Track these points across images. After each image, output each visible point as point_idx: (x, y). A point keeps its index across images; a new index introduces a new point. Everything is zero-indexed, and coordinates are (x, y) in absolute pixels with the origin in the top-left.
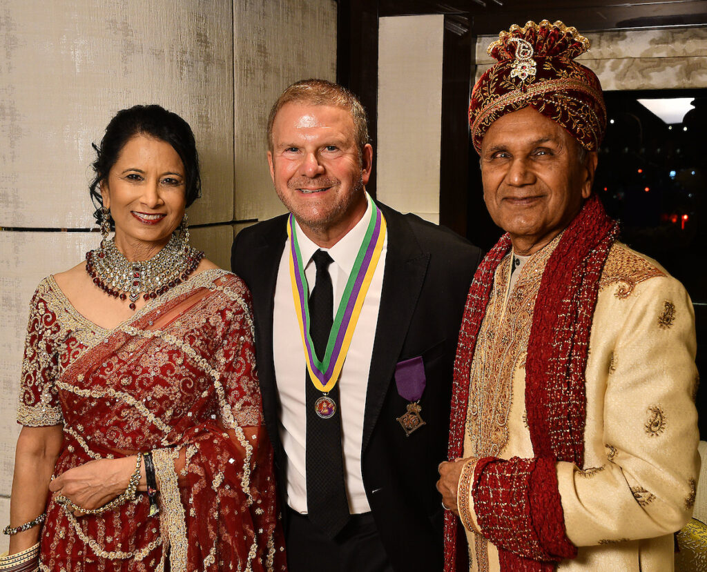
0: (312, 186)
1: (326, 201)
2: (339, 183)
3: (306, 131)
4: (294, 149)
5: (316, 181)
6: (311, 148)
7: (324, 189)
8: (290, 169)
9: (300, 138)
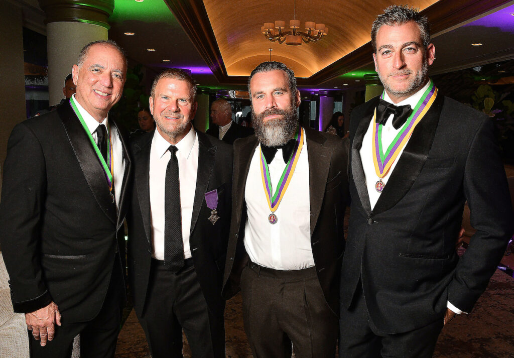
0: (172, 116)
3: (173, 91)
4: (166, 97)
5: (175, 114)
6: (174, 99)
7: (177, 118)
8: (163, 107)
9: (169, 94)
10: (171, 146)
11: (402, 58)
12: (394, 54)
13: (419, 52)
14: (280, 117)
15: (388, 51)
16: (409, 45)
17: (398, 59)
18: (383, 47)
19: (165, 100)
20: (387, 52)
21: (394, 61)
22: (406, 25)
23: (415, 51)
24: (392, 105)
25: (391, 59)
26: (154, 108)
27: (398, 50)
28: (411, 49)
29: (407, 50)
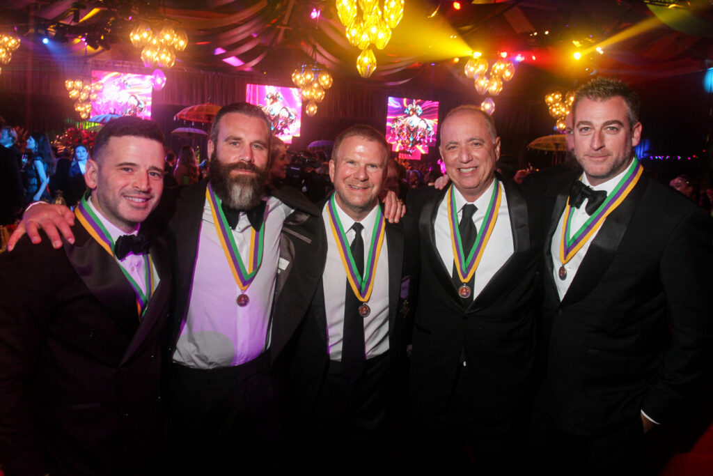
0: (359, 185)
1: (365, 195)
2: (373, 186)
3: (360, 154)
4: (352, 162)
5: (362, 183)
6: (362, 164)
7: (365, 188)
8: (348, 173)
9: (357, 157)
10: (356, 223)
11: (601, 138)
12: (593, 132)
13: (622, 132)
14: (254, 175)
15: (588, 128)
16: (611, 124)
17: (596, 139)
18: (583, 123)
19: (350, 165)
20: (586, 129)
21: (593, 140)
22: (611, 100)
23: (618, 130)
24: (588, 188)
25: (590, 137)
26: (335, 174)
27: (598, 128)
28: (613, 128)
29: (609, 129)
